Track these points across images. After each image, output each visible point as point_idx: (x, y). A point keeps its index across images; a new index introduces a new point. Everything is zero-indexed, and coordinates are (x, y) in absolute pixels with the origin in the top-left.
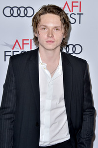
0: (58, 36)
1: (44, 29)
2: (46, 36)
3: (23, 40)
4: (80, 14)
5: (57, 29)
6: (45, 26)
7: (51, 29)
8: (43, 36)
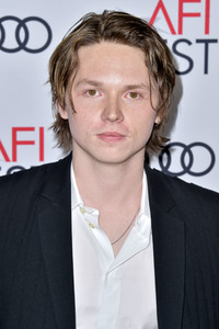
0: (139, 118)
1: (92, 92)
2: (97, 118)
3: (15, 130)
4: (207, 42)
5: (134, 95)
6: (96, 84)
7: (114, 93)
8: (88, 116)
